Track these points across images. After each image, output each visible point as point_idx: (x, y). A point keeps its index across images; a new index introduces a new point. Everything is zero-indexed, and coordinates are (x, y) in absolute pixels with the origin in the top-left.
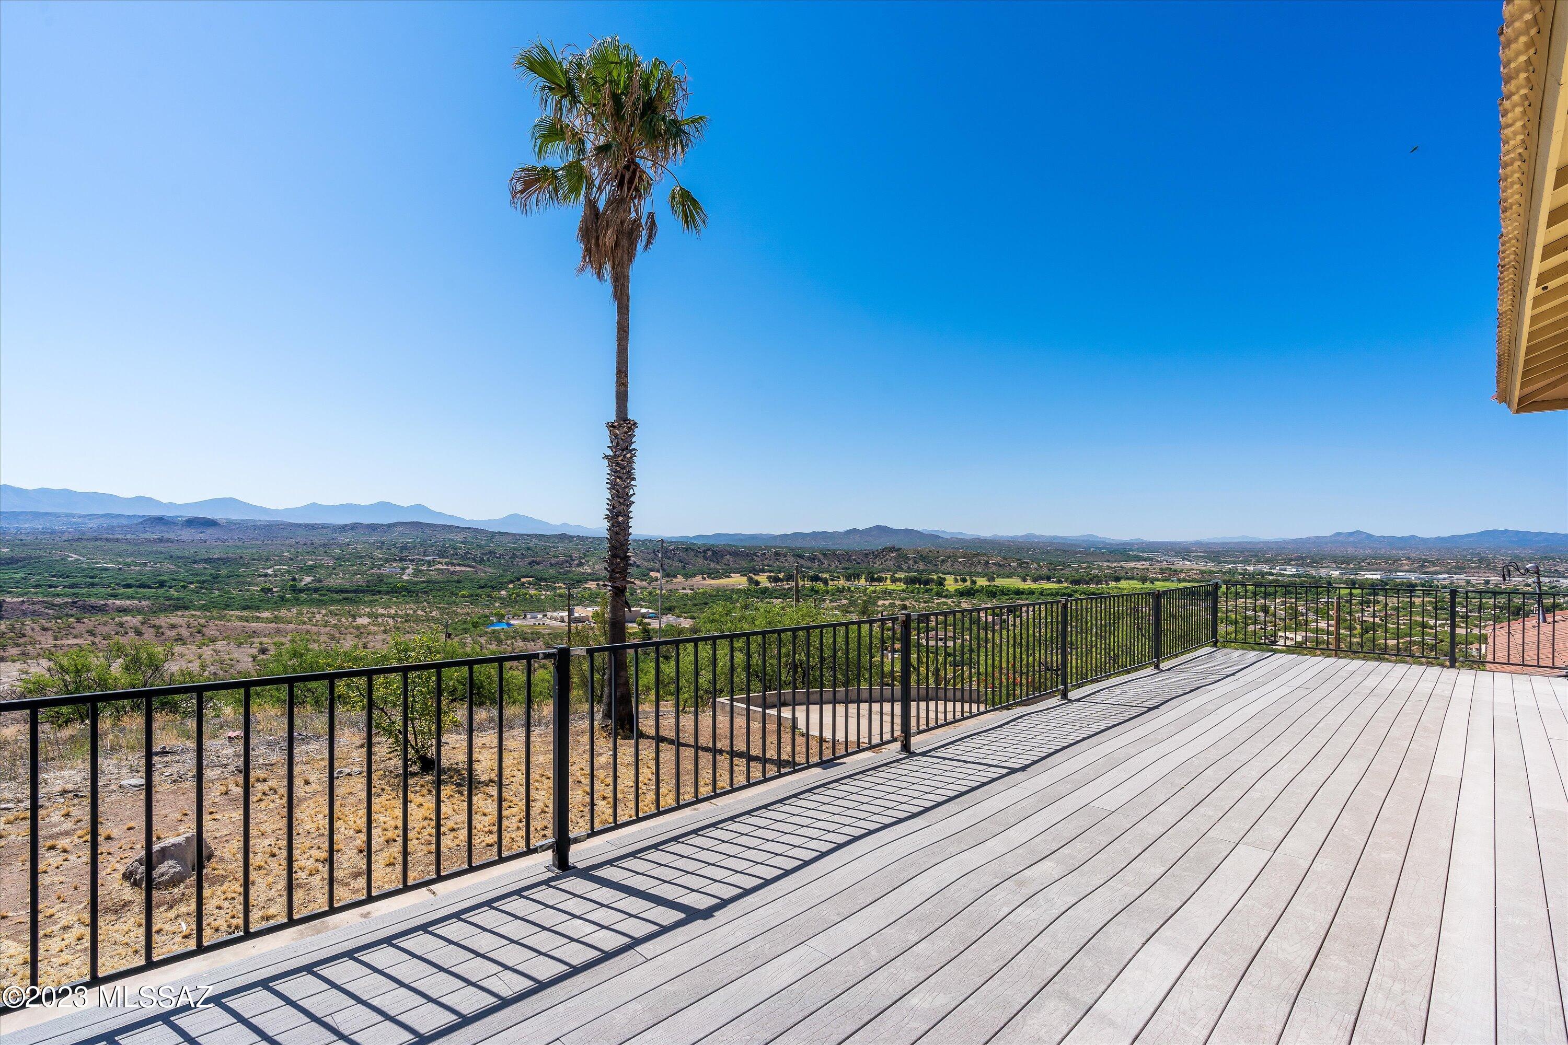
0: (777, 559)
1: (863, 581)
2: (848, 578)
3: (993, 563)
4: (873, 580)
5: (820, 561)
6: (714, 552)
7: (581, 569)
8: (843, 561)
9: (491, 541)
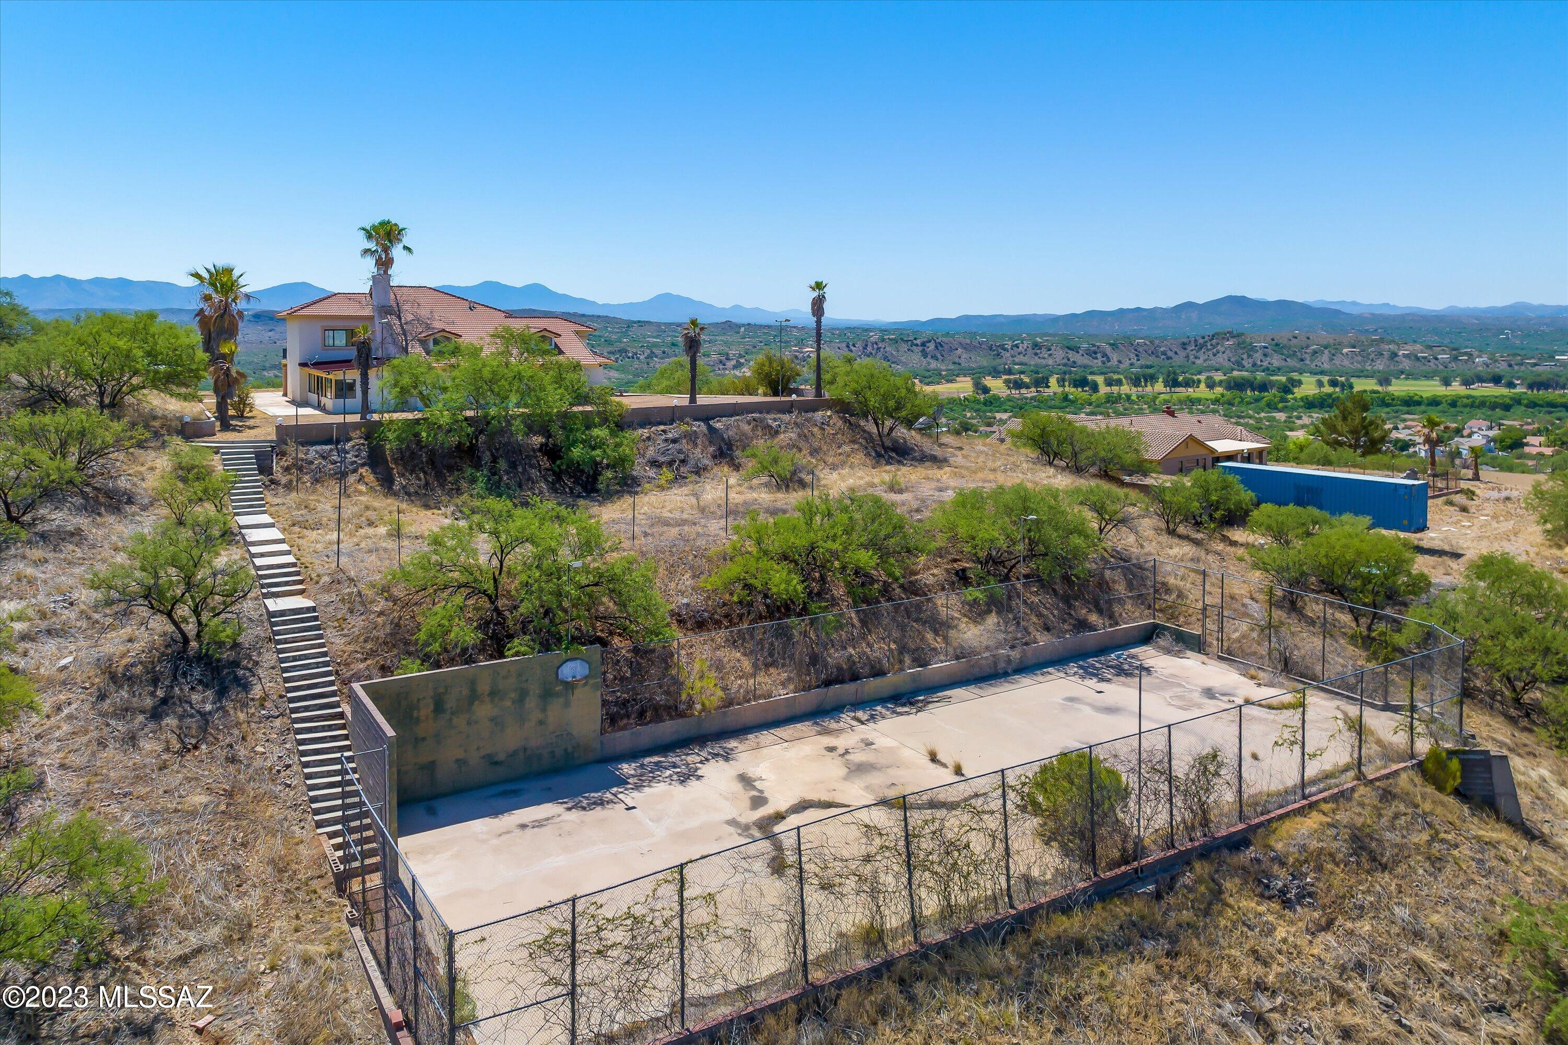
0: (1036, 354)
1: (1159, 386)
2: (1136, 382)
3: (1405, 356)
4: (1176, 384)
5: (1105, 355)
6: (938, 346)
7: (737, 373)
8: (1144, 355)
9: (625, 334)
